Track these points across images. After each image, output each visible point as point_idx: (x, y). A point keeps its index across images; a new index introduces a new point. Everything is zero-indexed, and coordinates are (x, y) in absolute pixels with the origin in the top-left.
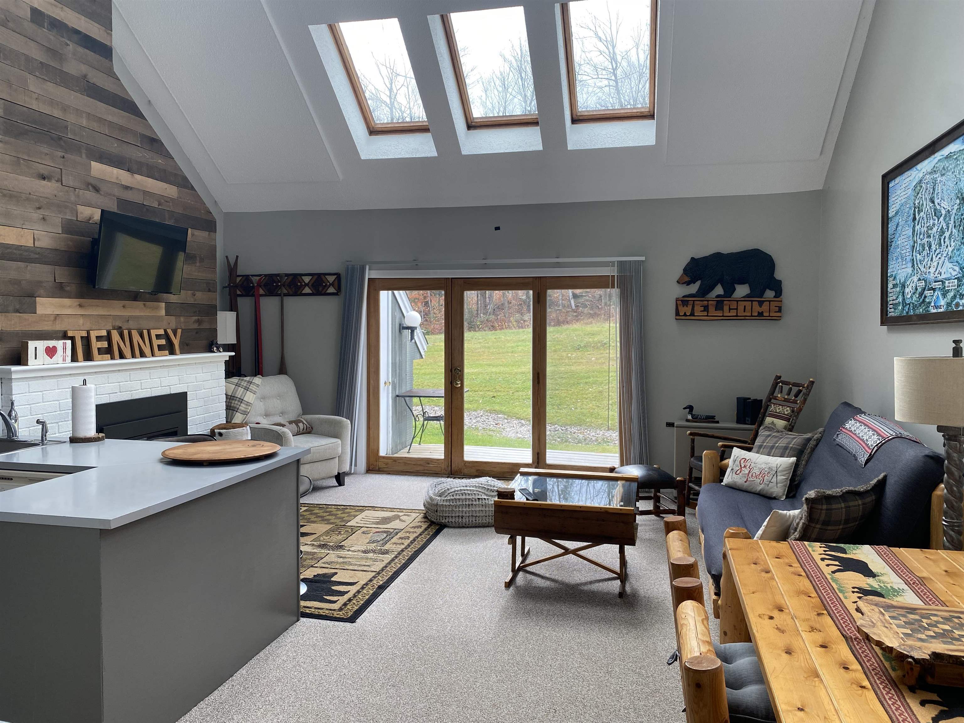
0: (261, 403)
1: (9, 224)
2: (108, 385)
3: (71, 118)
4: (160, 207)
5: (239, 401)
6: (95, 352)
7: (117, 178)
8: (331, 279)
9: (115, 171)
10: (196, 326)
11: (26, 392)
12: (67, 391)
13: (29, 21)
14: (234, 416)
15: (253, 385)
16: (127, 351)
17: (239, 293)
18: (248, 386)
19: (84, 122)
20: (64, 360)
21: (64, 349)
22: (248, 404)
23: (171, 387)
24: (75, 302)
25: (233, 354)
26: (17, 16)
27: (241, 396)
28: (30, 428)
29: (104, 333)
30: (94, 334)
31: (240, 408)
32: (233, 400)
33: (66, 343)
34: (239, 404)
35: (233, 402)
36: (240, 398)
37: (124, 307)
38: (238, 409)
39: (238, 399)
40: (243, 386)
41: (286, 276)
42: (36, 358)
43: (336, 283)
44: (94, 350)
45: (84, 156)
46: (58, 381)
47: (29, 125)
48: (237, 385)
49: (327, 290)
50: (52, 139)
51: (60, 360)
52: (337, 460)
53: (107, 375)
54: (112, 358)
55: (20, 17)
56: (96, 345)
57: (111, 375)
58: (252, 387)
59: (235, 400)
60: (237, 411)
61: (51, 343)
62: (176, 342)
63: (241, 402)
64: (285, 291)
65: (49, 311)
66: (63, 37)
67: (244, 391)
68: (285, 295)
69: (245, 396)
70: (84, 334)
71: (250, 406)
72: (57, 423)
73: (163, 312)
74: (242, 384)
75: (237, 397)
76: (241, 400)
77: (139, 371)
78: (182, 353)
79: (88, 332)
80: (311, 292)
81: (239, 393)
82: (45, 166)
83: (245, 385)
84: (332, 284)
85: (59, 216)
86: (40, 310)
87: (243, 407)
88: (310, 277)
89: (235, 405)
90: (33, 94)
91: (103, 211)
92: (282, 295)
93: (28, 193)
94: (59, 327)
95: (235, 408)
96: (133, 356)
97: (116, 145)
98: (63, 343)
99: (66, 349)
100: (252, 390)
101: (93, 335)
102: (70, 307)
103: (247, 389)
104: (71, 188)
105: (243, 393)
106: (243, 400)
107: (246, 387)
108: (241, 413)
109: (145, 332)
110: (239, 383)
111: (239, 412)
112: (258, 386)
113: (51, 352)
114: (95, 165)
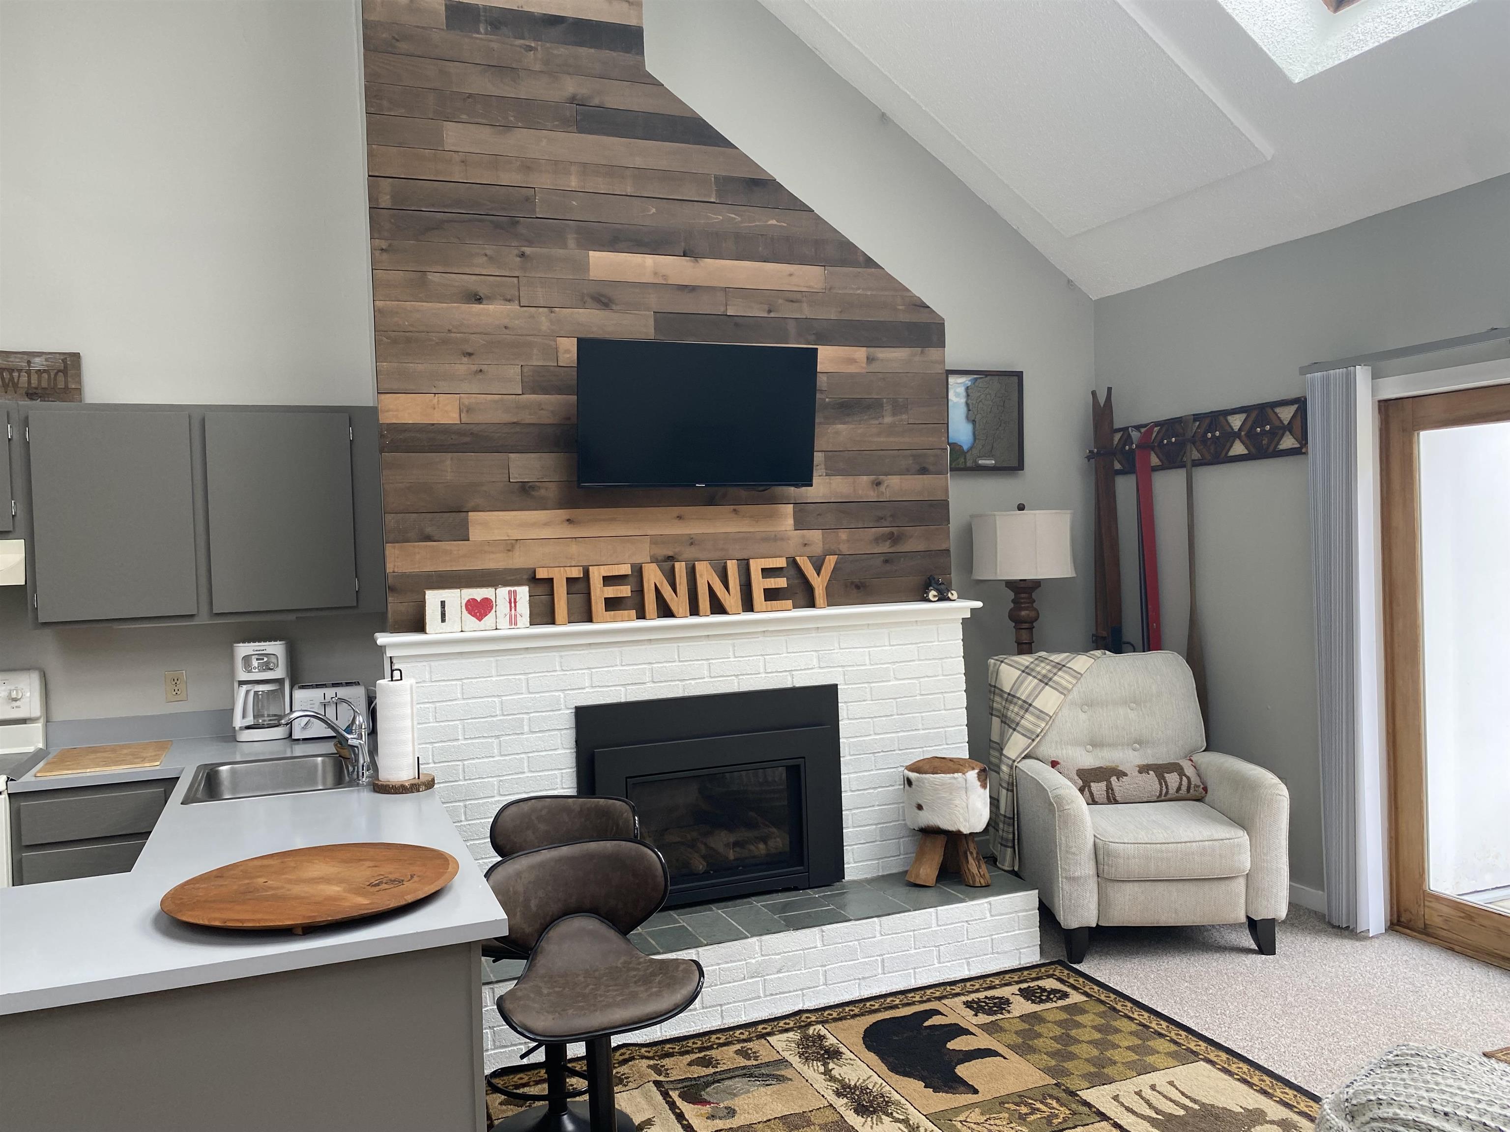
0: (1083, 716)
1: (406, 390)
2: (621, 668)
3: (543, 181)
4: (772, 315)
5: (1021, 707)
6: (598, 605)
7: (655, 274)
8: (1286, 414)
9: (649, 260)
10: (885, 548)
11: (424, 681)
12: (519, 679)
13: (443, 29)
14: (1009, 739)
15: (1065, 672)
16: (679, 602)
17: (1118, 466)
18: (1051, 675)
19: (574, 183)
20: (513, 621)
21: (510, 602)
22: (1041, 714)
23: (794, 673)
24: (563, 514)
25: (979, 604)
26: (418, 27)
27: (1029, 695)
28: (436, 745)
29: (625, 570)
30: (599, 573)
31: (1023, 722)
32: (1011, 702)
33: (515, 592)
34: (1022, 713)
35: (1011, 707)
36: (1024, 702)
37: (679, 517)
38: (1018, 724)
39: (1020, 702)
40: (1039, 673)
41: (1195, 420)
42: (443, 620)
43: (1298, 423)
44: (596, 603)
45: (571, 243)
46: (497, 661)
47: (446, 211)
48: (1027, 671)
49: (1278, 443)
50: (497, 226)
51: (504, 623)
52: (1242, 882)
53: (620, 649)
54: (642, 616)
55: (423, 27)
56: (600, 593)
57: (626, 649)
58: (1062, 678)
59: (1015, 704)
60: (1014, 730)
61: (479, 594)
62: (819, 583)
63: (1027, 710)
64: (1196, 455)
65: (498, 535)
66: (523, 38)
67: (1037, 685)
68: (1197, 464)
69: (1037, 696)
70: (576, 573)
71: (1043, 720)
72: (497, 737)
73: (789, 522)
74: (1038, 669)
75: (1019, 698)
76: (1027, 706)
77: (704, 642)
78: (831, 603)
79: (586, 572)
80: (1246, 452)
81: (1024, 691)
82: (483, 277)
83: (1044, 672)
84: (1289, 428)
85: (517, 362)
86: (476, 534)
87: (1028, 721)
88: (1243, 416)
89: (1013, 716)
90: (455, 155)
91: (580, 341)
92: (1189, 464)
93: (447, 331)
94: (519, 560)
95: (1013, 721)
96: (694, 611)
97: (654, 210)
98: (510, 592)
99: (515, 602)
100: (1057, 683)
101: (596, 574)
102: (546, 524)
103: (1045, 681)
104: (541, 309)
105: (1035, 688)
106: (1030, 705)
107: (1045, 676)
108: (1023, 735)
109: (732, 567)
110: (1032, 666)
111: (1019, 732)
112: (1078, 676)
113: (479, 609)
114: (595, 256)
